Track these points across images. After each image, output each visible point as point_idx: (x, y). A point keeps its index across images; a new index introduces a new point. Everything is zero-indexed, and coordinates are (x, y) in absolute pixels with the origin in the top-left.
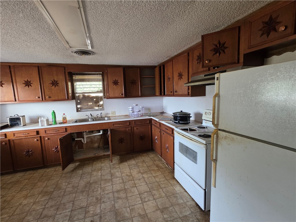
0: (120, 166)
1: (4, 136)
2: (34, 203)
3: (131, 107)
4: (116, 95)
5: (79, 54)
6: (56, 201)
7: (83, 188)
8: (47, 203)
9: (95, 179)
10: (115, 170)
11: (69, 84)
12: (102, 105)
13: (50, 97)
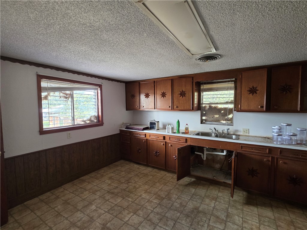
0: (244, 209)
1: (144, 135)
2: (149, 201)
3: (277, 127)
4: (252, 108)
5: (203, 61)
6: (163, 210)
7: (190, 212)
8: (156, 207)
9: (205, 209)
10: (235, 212)
11: (196, 94)
12: (231, 120)
13: (177, 107)
